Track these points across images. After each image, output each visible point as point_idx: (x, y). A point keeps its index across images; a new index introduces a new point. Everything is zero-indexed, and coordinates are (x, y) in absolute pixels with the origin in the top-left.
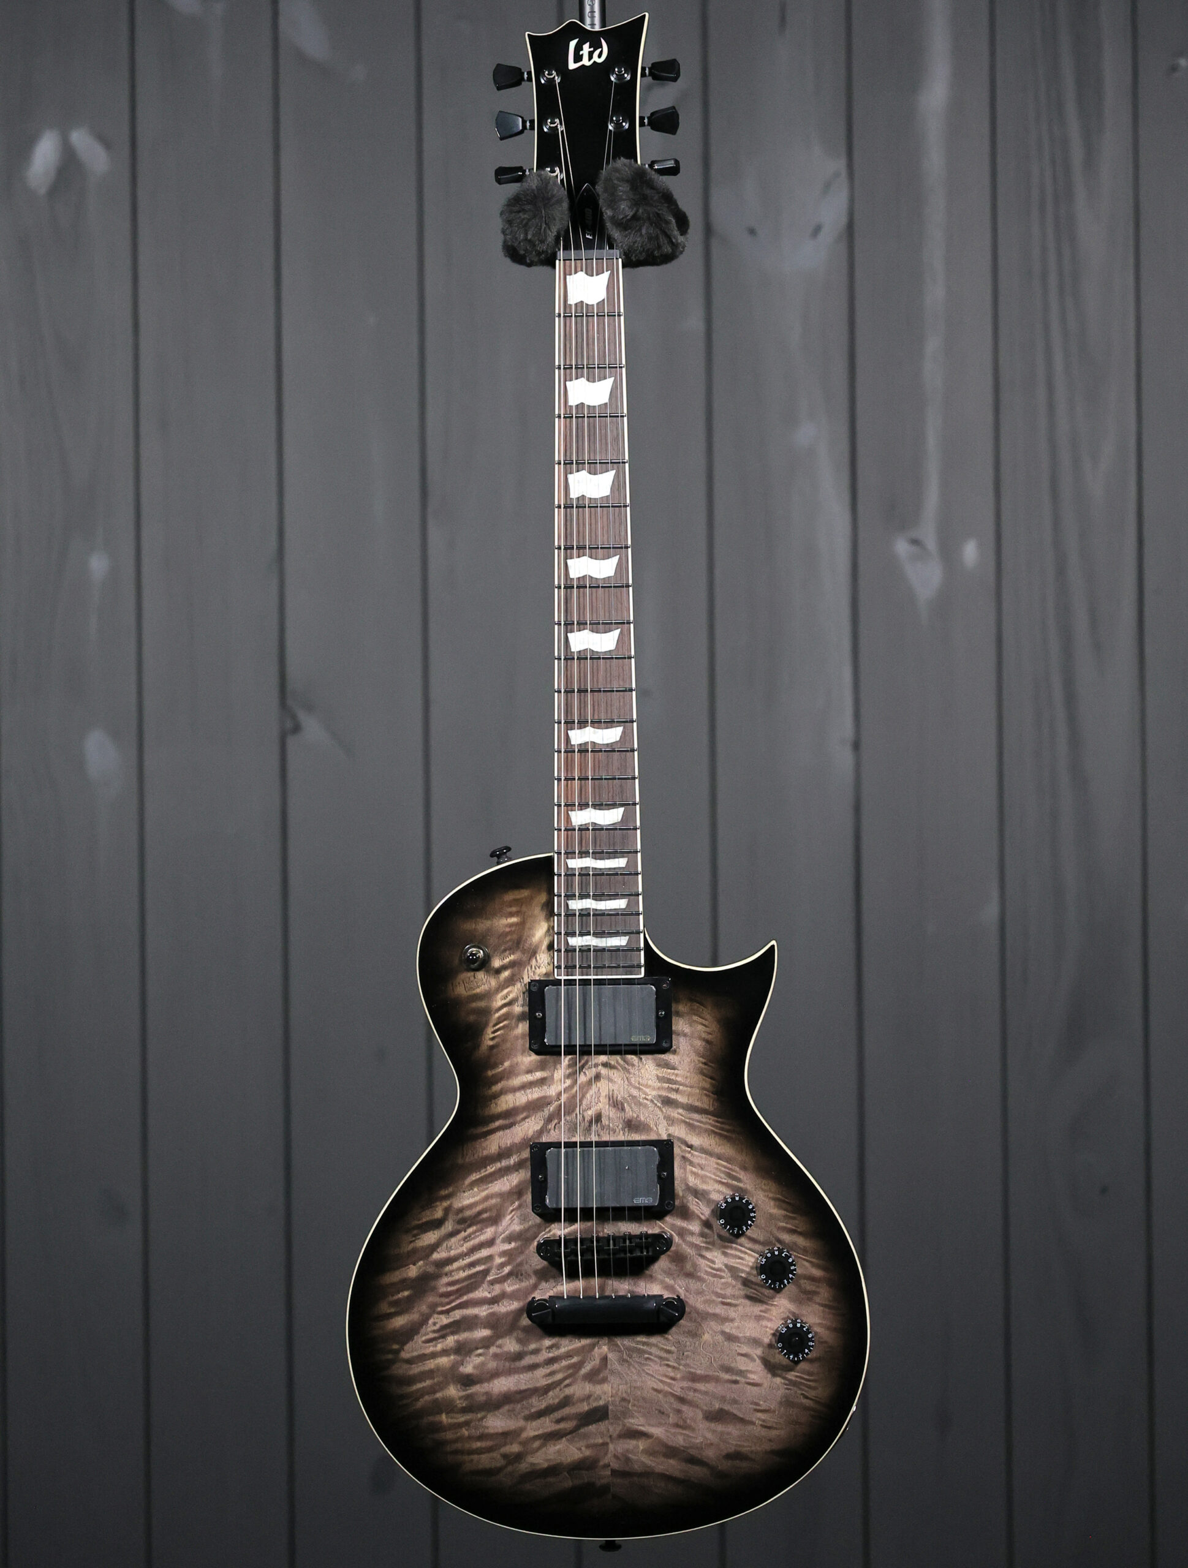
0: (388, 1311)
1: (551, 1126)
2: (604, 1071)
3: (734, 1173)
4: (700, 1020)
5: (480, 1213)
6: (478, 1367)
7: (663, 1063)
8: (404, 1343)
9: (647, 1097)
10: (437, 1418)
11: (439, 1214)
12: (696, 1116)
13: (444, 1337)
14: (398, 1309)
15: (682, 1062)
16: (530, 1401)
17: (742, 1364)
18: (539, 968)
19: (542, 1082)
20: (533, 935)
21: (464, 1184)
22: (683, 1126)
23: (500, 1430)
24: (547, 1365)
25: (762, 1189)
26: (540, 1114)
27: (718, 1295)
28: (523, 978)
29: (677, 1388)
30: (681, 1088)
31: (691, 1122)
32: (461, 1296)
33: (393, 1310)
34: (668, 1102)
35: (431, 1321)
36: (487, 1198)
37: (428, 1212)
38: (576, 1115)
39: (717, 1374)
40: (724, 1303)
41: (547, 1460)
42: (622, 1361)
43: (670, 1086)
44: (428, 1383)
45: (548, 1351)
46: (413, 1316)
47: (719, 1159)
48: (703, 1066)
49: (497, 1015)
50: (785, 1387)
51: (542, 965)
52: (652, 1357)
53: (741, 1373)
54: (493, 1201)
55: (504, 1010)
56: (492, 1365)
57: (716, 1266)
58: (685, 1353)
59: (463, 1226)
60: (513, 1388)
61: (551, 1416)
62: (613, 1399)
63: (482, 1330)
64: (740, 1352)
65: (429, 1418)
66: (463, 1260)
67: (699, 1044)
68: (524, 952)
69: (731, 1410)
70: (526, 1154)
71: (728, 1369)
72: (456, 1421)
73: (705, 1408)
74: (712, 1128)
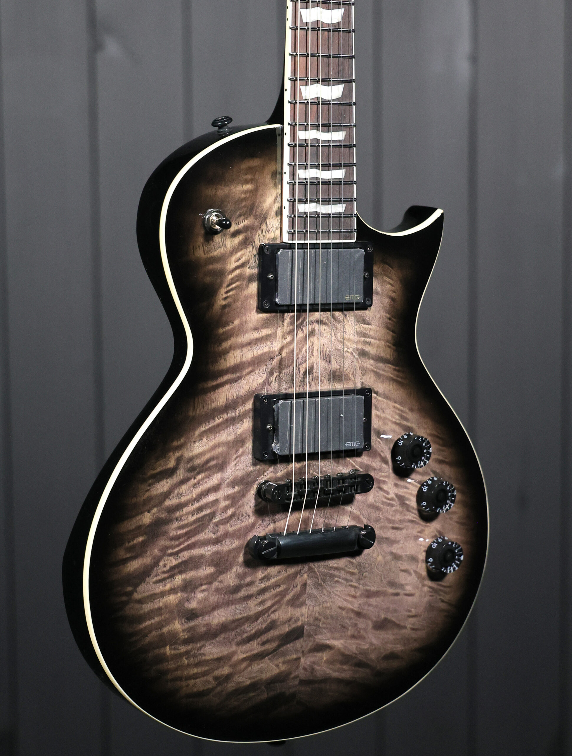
0: (125, 557)
1: (273, 379)
2: (317, 327)
3: (405, 415)
4: (388, 280)
5: (208, 461)
6: (201, 602)
7: (361, 319)
8: (136, 585)
9: (348, 350)
10: (162, 651)
11: (172, 464)
12: (381, 365)
13: (172, 577)
14: (133, 554)
15: (374, 319)
16: (243, 628)
17: (403, 579)
18: (268, 232)
19: (267, 338)
20: (264, 202)
21: (194, 434)
22: (372, 375)
23: (215, 656)
24: (259, 595)
25: (423, 427)
26: (264, 368)
27: (390, 521)
28: (254, 242)
29: (355, 605)
30: (373, 341)
31: (378, 370)
32: (189, 538)
33: (128, 555)
34: (363, 354)
35: (161, 564)
36: (214, 447)
37: (162, 462)
38: (293, 368)
39: (385, 589)
40: (393, 528)
41: (251, 678)
42: (317, 585)
43: (366, 339)
44: (157, 619)
45: (260, 582)
46: (147, 560)
47: (395, 402)
48: (388, 321)
49: (230, 276)
50: (430, 594)
51: (271, 230)
52: (340, 580)
53: (401, 586)
54: (220, 450)
55: (238, 272)
56: (214, 599)
57: (389, 496)
58: (364, 574)
59: (192, 474)
60: (230, 618)
61: (259, 639)
62: (308, 619)
63: (207, 568)
64: (403, 568)
65: (155, 651)
66: (192, 505)
67: (387, 301)
68: (256, 217)
69: (392, 619)
70: (249, 405)
71: (392, 584)
72: (178, 651)
73: (374, 619)
74: (392, 376)
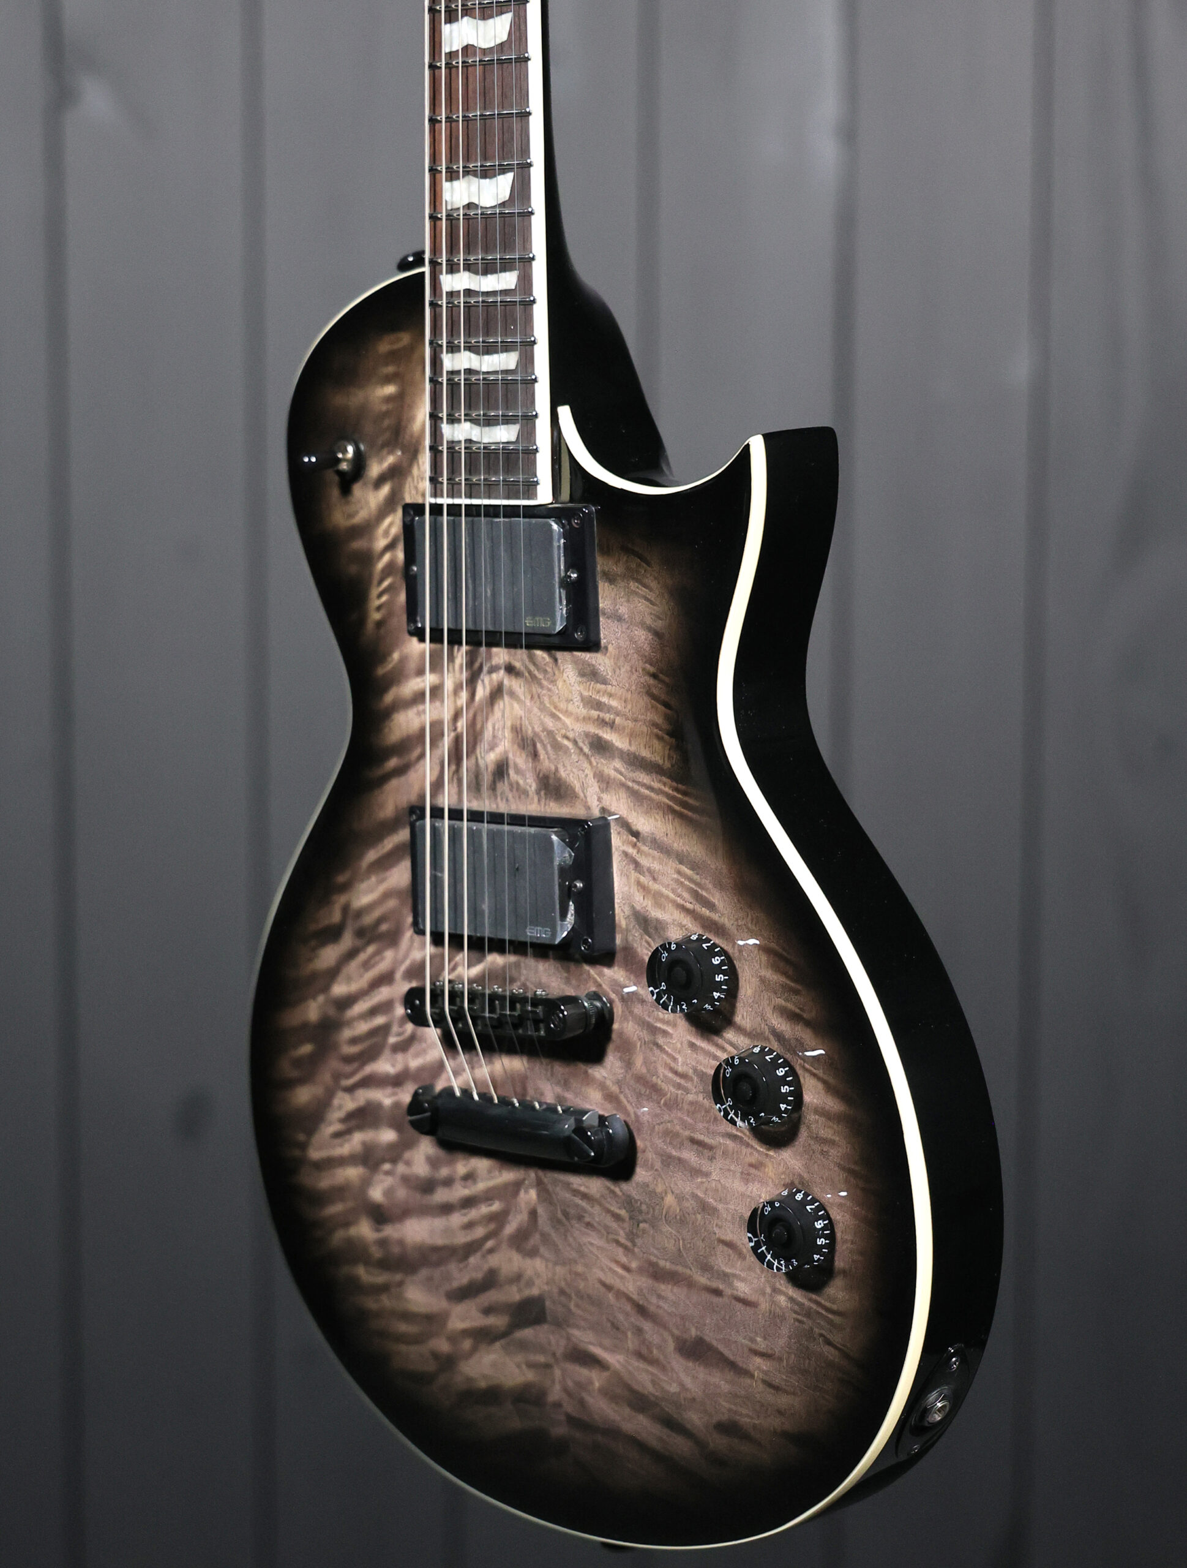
0: (290, 1075)
2: (508, 682)
3: (704, 893)
4: (643, 591)
5: (378, 922)
6: (387, 1194)
7: (588, 671)
8: (310, 1134)
9: (568, 734)
10: (355, 1271)
11: (337, 915)
12: (644, 778)
13: (349, 1132)
14: (302, 1074)
15: (616, 671)
16: (449, 1267)
17: (723, 1260)
19: (434, 693)
20: (415, 420)
21: (361, 867)
22: (623, 794)
23: (422, 1310)
24: (462, 1208)
25: (748, 928)
27: (685, 1123)
28: (403, 499)
29: (634, 1287)
30: (618, 720)
31: (636, 787)
32: (364, 1064)
33: (295, 1074)
34: (600, 746)
35: (335, 1102)
36: (385, 896)
37: (325, 911)
39: (688, 1272)
40: (693, 1141)
41: (483, 1376)
42: (556, 1222)
43: (602, 715)
44: (339, 1207)
45: (464, 1181)
46: (316, 1089)
47: (681, 863)
48: (651, 681)
49: (379, 567)
50: (795, 1316)
52: (594, 1224)
53: (725, 1277)
55: (386, 558)
56: (401, 1194)
58: (642, 1225)
59: (362, 942)
60: (427, 1240)
61: (476, 1299)
62: (549, 1287)
63: (388, 1130)
64: (723, 1237)
65: (346, 1267)
66: (363, 1001)
67: (643, 637)
68: (404, 448)
69: (715, 1343)
71: (704, 1267)
72: (374, 1280)
73: (676, 1332)
74: (671, 803)
